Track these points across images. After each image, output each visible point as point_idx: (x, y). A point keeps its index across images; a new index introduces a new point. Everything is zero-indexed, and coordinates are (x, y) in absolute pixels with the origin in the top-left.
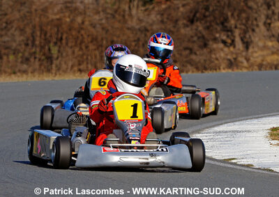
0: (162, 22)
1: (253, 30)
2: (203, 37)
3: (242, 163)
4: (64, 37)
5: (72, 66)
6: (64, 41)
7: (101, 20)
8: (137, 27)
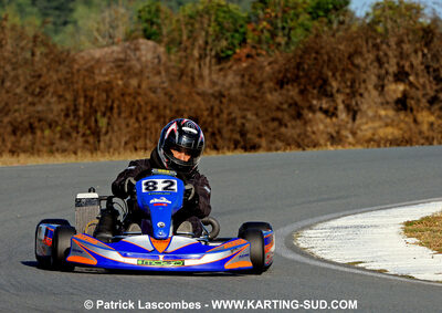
0: (242, 85)
1: (361, 95)
2: (296, 104)
3: (372, 268)
4: (115, 105)
5: (126, 143)
6: (115, 111)
7: (163, 83)
8: (211, 91)
